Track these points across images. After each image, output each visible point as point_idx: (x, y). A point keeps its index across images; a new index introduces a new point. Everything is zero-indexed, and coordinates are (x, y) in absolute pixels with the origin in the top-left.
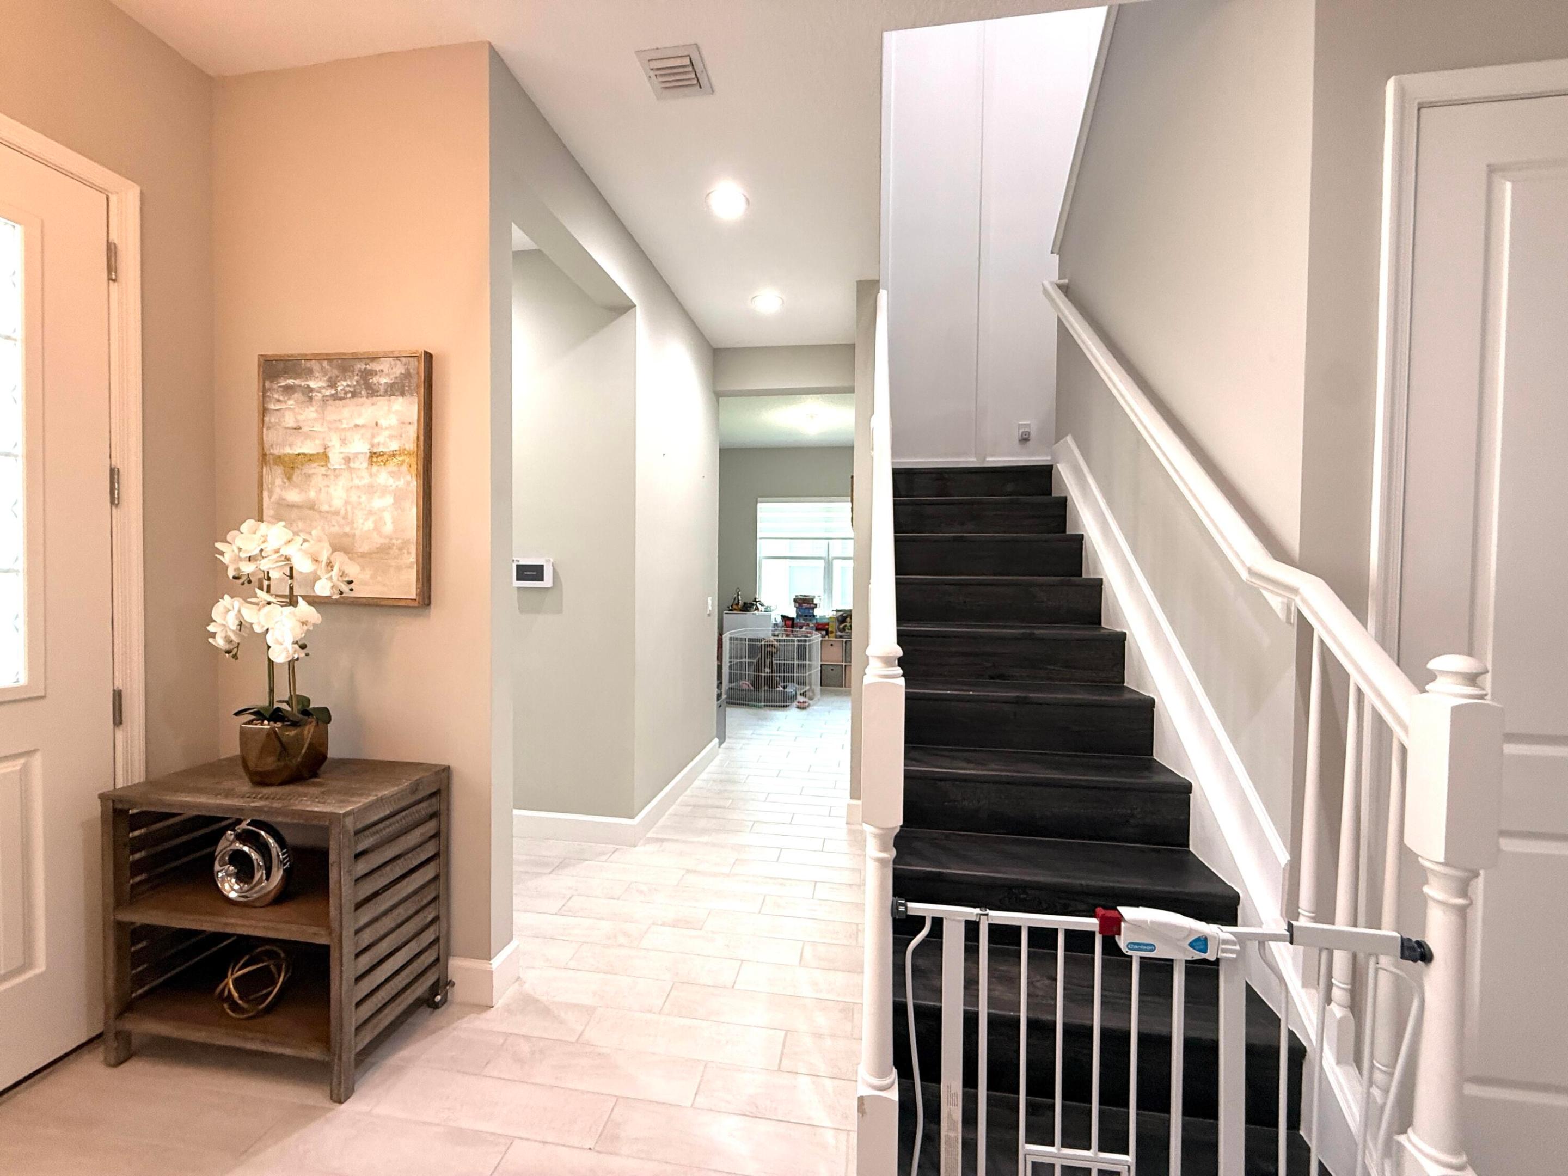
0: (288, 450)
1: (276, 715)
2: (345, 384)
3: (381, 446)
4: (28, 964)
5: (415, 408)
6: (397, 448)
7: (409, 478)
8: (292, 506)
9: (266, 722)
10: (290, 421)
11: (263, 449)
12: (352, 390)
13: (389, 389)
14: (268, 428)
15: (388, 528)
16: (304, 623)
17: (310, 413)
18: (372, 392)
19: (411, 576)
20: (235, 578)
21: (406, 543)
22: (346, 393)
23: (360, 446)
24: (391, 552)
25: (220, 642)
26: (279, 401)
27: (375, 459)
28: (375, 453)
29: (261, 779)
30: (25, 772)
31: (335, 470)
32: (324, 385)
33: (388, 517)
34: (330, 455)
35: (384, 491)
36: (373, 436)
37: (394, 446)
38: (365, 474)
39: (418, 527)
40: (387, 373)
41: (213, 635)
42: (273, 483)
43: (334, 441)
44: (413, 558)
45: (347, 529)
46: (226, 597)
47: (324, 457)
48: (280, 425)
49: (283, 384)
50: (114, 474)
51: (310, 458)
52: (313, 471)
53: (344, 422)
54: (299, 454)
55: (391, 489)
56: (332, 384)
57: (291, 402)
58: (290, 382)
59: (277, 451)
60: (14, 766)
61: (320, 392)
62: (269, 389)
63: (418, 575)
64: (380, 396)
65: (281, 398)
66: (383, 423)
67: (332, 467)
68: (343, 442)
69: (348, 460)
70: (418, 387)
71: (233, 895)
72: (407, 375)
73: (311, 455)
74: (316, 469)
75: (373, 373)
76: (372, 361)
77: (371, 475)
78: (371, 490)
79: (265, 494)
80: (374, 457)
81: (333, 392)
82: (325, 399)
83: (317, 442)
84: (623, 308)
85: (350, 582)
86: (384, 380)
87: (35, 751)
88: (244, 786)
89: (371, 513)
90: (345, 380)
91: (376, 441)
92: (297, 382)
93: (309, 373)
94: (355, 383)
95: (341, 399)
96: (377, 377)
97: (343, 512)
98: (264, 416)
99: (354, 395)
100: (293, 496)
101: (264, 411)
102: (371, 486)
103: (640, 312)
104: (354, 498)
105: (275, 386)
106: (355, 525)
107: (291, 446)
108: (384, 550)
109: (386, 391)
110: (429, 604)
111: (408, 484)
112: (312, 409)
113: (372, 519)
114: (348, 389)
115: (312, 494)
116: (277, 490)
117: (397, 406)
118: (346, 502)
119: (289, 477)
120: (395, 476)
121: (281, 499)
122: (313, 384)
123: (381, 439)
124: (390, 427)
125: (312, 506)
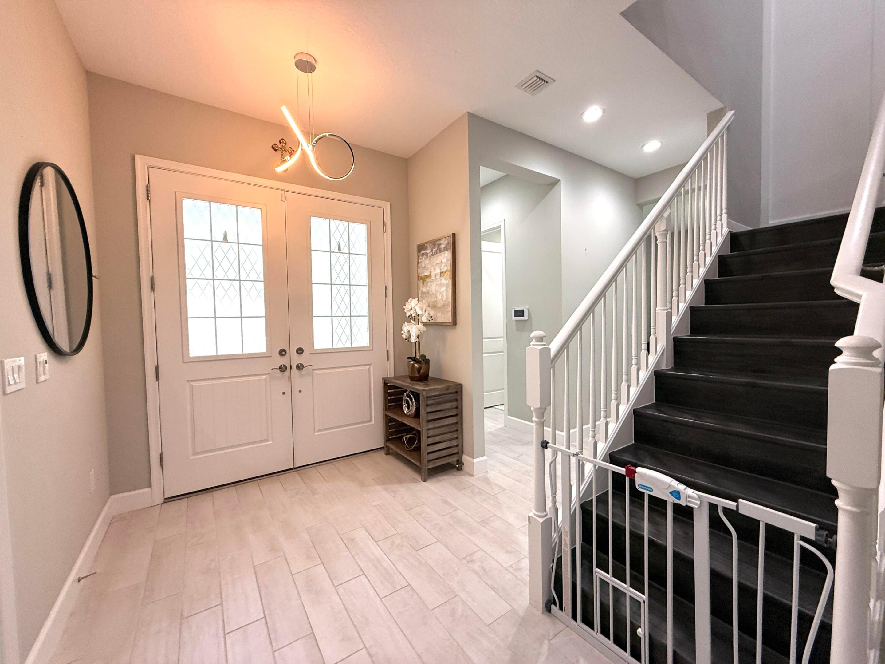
0: (423, 275)
1: (414, 359)
2: (434, 250)
3: (443, 270)
4: (370, 421)
5: (451, 254)
7: (450, 279)
8: (425, 293)
9: (413, 361)
10: (423, 266)
11: (418, 275)
12: (436, 251)
14: (419, 268)
15: (445, 298)
16: (419, 330)
17: (427, 261)
18: (440, 251)
19: (450, 314)
20: (409, 317)
21: (449, 302)
22: (435, 253)
23: (438, 271)
24: (446, 306)
25: (404, 336)
26: (421, 259)
29: (413, 379)
30: (369, 368)
31: (433, 279)
32: (430, 251)
33: (444, 294)
34: (432, 275)
36: (441, 267)
37: (445, 269)
38: (439, 280)
39: (452, 296)
40: (444, 243)
41: (403, 334)
42: (420, 286)
43: (432, 270)
44: (450, 308)
45: (436, 300)
46: (406, 323)
47: (429, 276)
48: (421, 267)
49: (421, 253)
50: (386, 287)
51: (427, 277)
53: (434, 263)
54: (425, 276)
55: (445, 284)
56: (432, 251)
57: (423, 259)
58: (423, 252)
59: (421, 275)
60: (367, 367)
61: (429, 254)
62: (419, 255)
63: (452, 314)
64: (442, 252)
66: (443, 261)
68: (434, 270)
69: (435, 276)
70: (452, 246)
71: (405, 412)
72: (448, 243)
74: (429, 280)
75: (440, 245)
76: (440, 240)
78: (441, 285)
80: (441, 273)
81: (432, 253)
82: (430, 256)
83: (429, 270)
84: (554, 183)
85: (431, 317)
86: (443, 246)
87: (371, 364)
88: (409, 380)
89: (441, 293)
90: (434, 248)
93: (426, 248)
94: (436, 249)
95: (434, 255)
97: (434, 293)
99: (437, 253)
100: (424, 290)
101: (418, 263)
102: (440, 284)
103: (562, 182)
104: (437, 289)
106: (437, 298)
107: (424, 273)
108: (444, 305)
109: (443, 250)
110: (456, 324)
111: (449, 281)
113: (441, 295)
115: (428, 288)
116: (421, 288)
117: (446, 255)
118: (435, 290)
119: (423, 283)
120: (446, 279)
121: (422, 291)
122: (428, 252)
123: (442, 267)
124: (445, 262)
125: (428, 292)
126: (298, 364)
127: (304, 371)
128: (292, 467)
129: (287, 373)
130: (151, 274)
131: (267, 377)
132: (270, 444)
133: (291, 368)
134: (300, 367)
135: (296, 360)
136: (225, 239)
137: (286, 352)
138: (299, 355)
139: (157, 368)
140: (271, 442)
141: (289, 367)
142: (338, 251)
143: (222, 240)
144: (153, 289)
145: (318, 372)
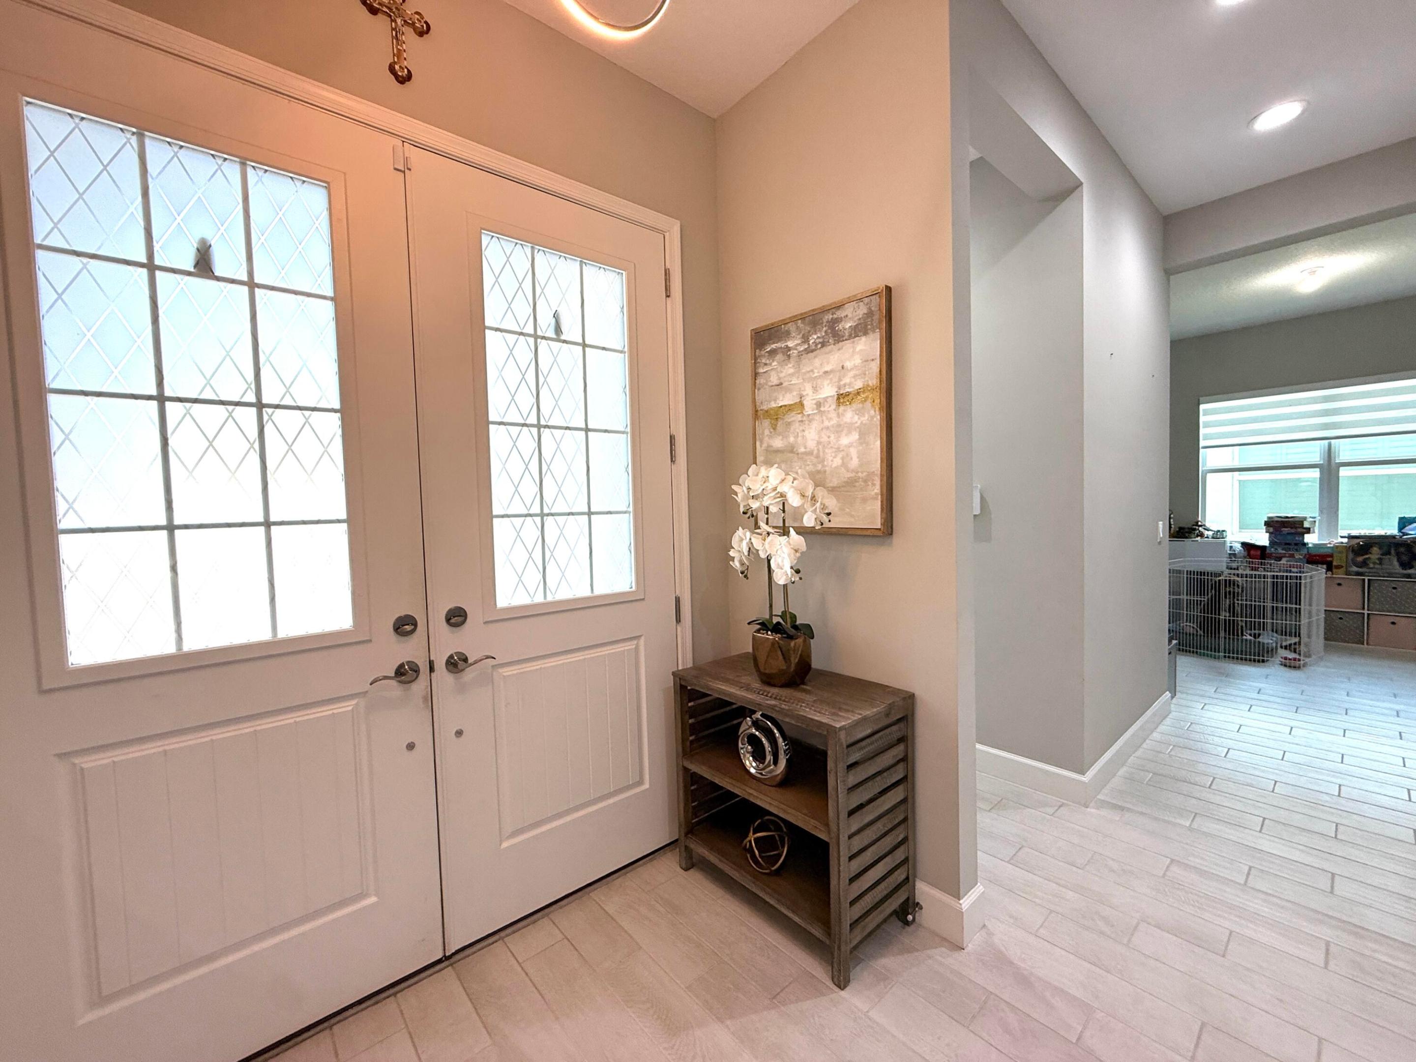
0: (773, 405)
2: (815, 337)
3: (847, 387)
5: (877, 344)
6: (861, 386)
7: (872, 412)
8: (777, 451)
9: (769, 633)
10: (774, 380)
11: (755, 406)
12: (821, 340)
13: (853, 332)
14: (759, 389)
15: (855, 462)
17: (789, 369)
18: (838, 337)
19: (876, 507)
20: (744, 513)
21: (871, 474)
22: (816, 345)
23: (829, 391)
24: (857, 484)
26: (766, 364)
27: (842, 400)
28: (842, 394)
29: (768, 680)
30: (637, 648)
31: (809, 415)
32: (799, 342)
33: (853, 452)
34: (805, 403)
35: (850, 428)
36: (840, 380)
37: (859, 384)
38: (833, 415)
39: (881, 459)
40: (851, 316)
41: (733, 559)
42: (763, 433)
43: (808, 390)
44: (877, 489)
45: (819, 467)
46: (740, 528)
47: (801, 405)
48: (766, 385)
49: (768, 350)
50: (672, 438)
51: (789, 408)
52: (793, 419)
53: (816, 371)
54: (781, 407)
55: (856, 425)
56: (805, 340)
57: (775, 363)
58: (774, 346)
59: (765, 407)
60: (632, 645)
61: (796, 349)
62: (759, 356)
63: (882, 505)
64: (846, 340)
65: (768, 362)
66: (848, 365)
67: (806, 414)
68: (815, 389)
69: (819, 405)
70: (880, 322)
72: (870, 314)
73: (790, 405)
74: (794, 417)
75: (838, 320)
76: (839, 309)
77: (838, 416)
78: (839, 429)
79: (758, 443)
80: (842, 398)
81: (806, 346)
82: (800, 355)
83: (795, 393)
85: (829, 514)
86: (848, 325)
89: (838, 450)
90: (816, 334)
91: (842, 383)
92: (779, 345)
93: (788, 334)
94: (823, 334)
95: (812, 351)
96: (843, 323)
97: (815, 452)
98: (755, 379)
99: (823, 345)
100: (778, 443)
101: (756, 375)
102: (839, 426)
104: (825, 439)
105: (763, 352)
106: (825, 463)
107: (775, 400)
108: (851, 483)
109: (850, 335)
110: (891, 534)
111: (872, 417)
112: (790, 366)
113: (840, 455)
114: (817, 341)
115: (792, 439)
116: (766, 439)
117: (859, 347)
118: (819, 443)
119: (774, 427)
120: (859, 412)
121: (769, 446)
122: (790, 344)
123: (847, 380)
124: (855, 367)
125: (792, 449)
126: (451, 657)
127: (469, 674)
128: (438, 956)
129: (419, 687)
131: (357, 704)
132: (370, 907)
133: (432, 669)
134: (456, 663)
135: (446, 643)
136: (203, 263)
137: (415, 625)
138: (454, 629)
140: (373, 899)
141: (424, 668)
142: (554, 336)
143: (191, 269)
145: (507, 671)
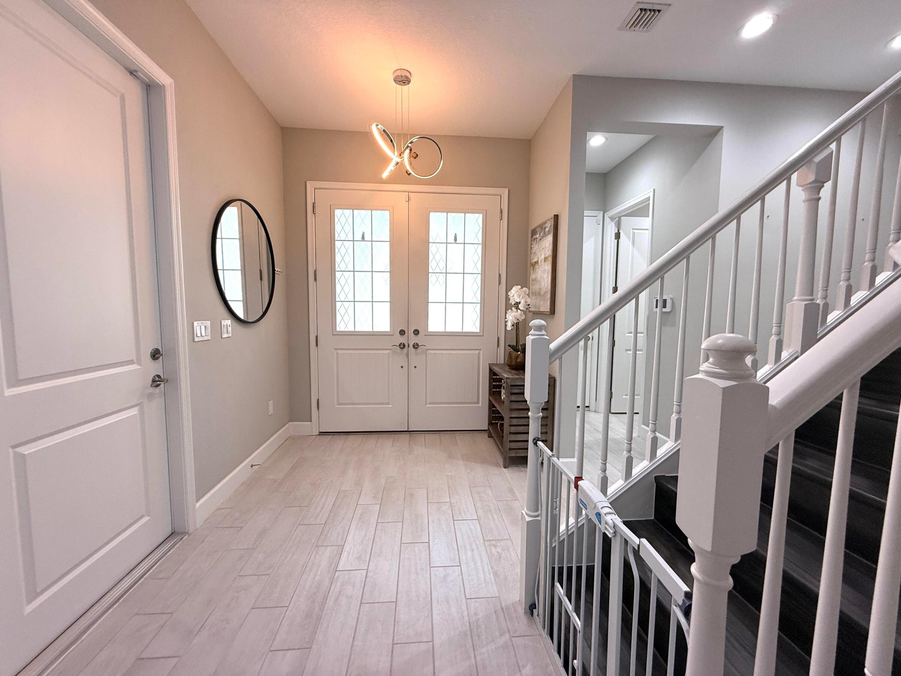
0: (534, 261)
3: (546, 255)
5: (553, 237)
8: (534, 280)
10: (534, 251)
11: (530, 261)
13: (548, 233)
14: (531, 254)
15: (546, 286)
18: (545, 235)
19: (548, 303)
21: (548, 290)
23: (543, 257)
29: (511, 368)
30: (479, 354)
31: (539, 266)
33: (546, 281)
34: (539, 260)
36: (545, 252)
38: (543, 266)
39: (550, 284)
40: (548, 226)
42: (531, 273)
43: (540, 255)
44: (549, 296)
45: (540, 287)
50: (500, 275)
51: (536, 263)
52: (536, 267)
53: (541, 248)
55: (547, 271)
57: (534, 244)
58: (535, 237)
60: (478, 352)
62: (532, 241)
63: (551, 302)
66: (547, 246)
69: (541, 262)
70: (553, 229)
72: (551, 226)
75: (545, 228)
76: (546, 224)
78: (544, 271)
80: (545, 259)
81: (540, 238)
82: (539, 241)
83: (537, 256)
85: (529, 305)
86: (547, 230)
87: (481, 349)
89: (544, 280)
90: (542, 233)
93: (537, 233)
97: (540, 281)
99: (543, 237)
100: (534, 277)
101: (531, 248)
103: (726, 129)
104: (541, 276)
107: (534, 259)
108: (545, 293)
110: (554, 313)
111: (550, 267)
112: (537, 245)
113: (544, 282)
115: (536, 275)
116: (532, 276)
117: (548, 239)
119: (533, 270)
120: (548, 265)
121: (532, 278)
122: (538, 236)
125: (536, 279)
126: (415, 343)
127: (419, 350)
128: (406, 430)
129: (405, 350)
130: (315, 269)
131: (389, 352)
132: (389, 407)
133: (409, 346)
134: (416, 346)
135: (413, 340)
136: (363, 237)
137: (405, 333)
138: (415, 336)
139: (317, 337)
140: (391, 406)
141: (406, 345)
142: (454, 242)
143: (361, 240)
144: (315, 279)
145: (430, 352)
